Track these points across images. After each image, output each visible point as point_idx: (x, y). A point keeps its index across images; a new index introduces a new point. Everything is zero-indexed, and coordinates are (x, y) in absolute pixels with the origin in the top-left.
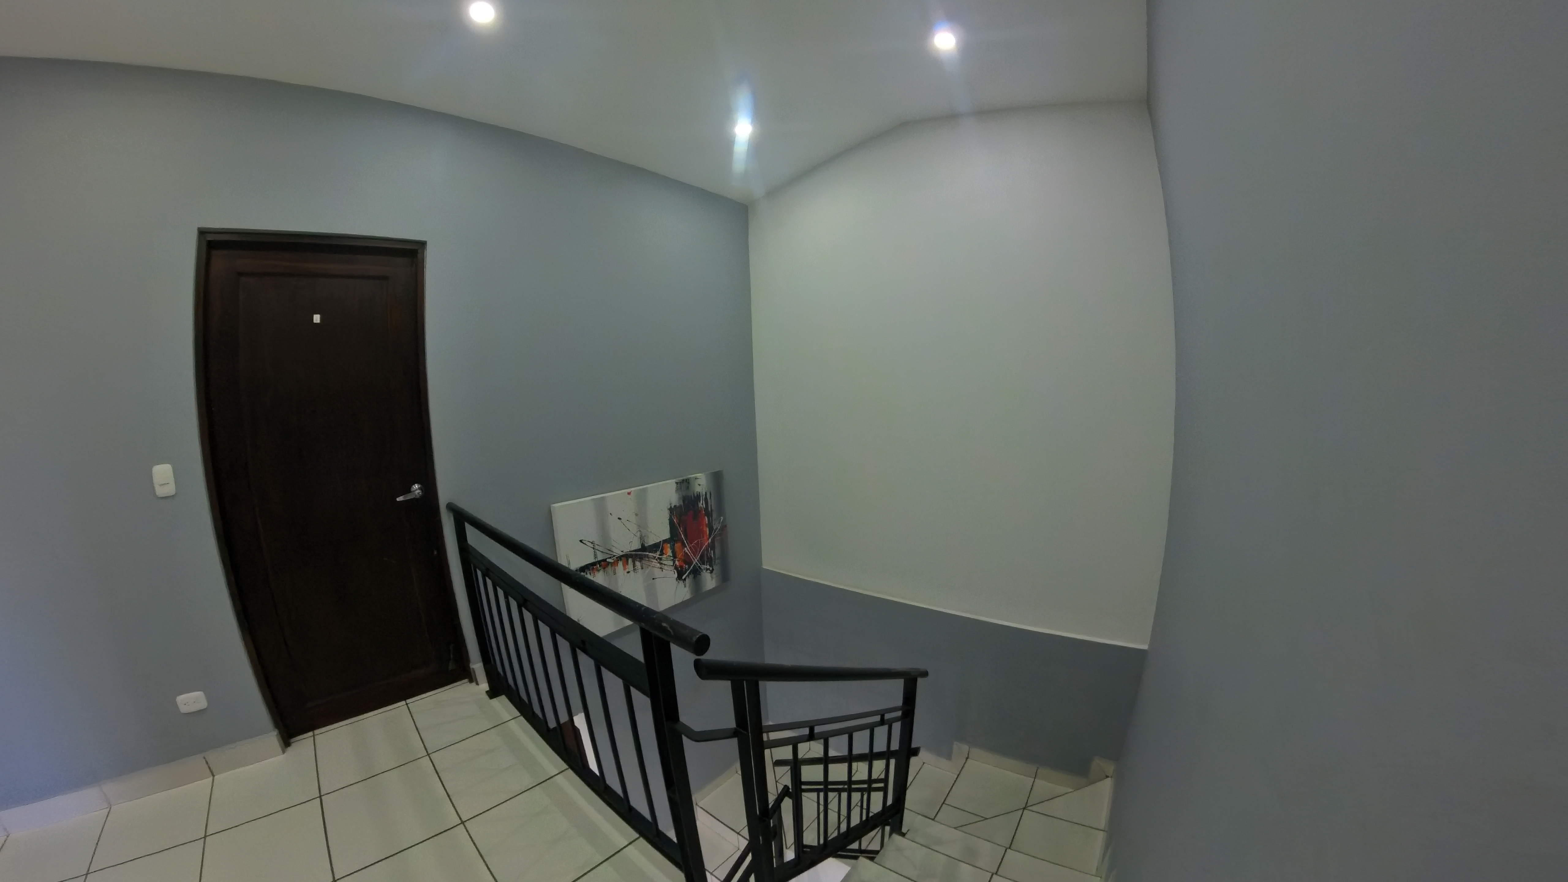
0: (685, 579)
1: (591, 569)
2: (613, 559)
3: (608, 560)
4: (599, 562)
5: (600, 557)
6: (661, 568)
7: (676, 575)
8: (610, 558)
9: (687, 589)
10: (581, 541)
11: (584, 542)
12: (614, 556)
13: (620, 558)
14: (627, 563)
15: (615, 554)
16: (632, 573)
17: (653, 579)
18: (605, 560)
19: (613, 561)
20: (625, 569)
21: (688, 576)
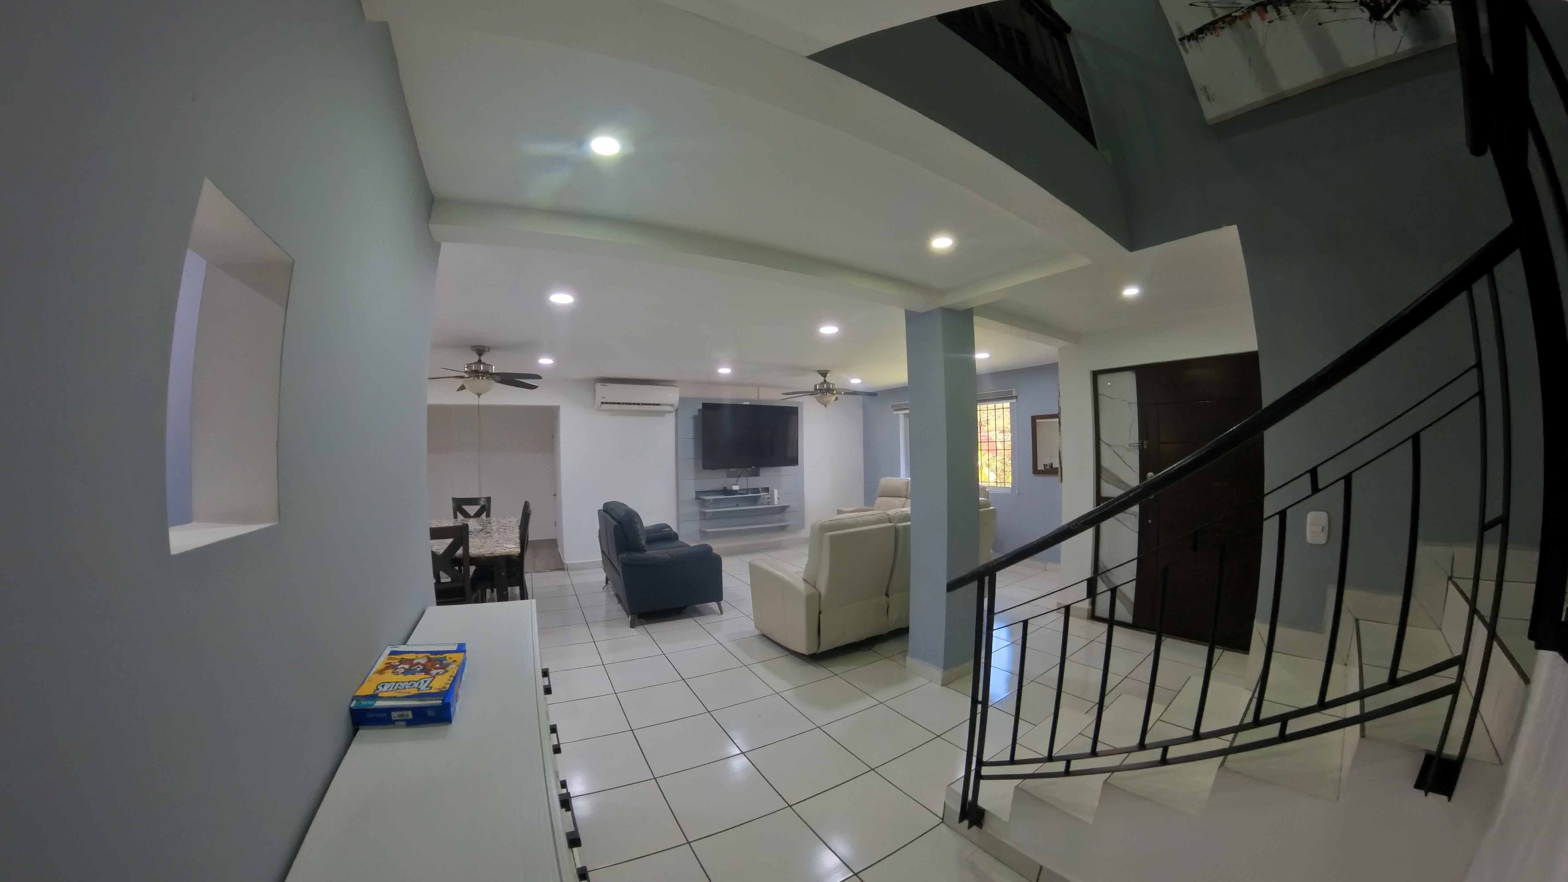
0: (1390, 19)
1: (1211, 29)
2: (1242, 12)
3: (1233, 14)
4: (1223, 19)
5: (1221, 13)
6: (1330, 8)
7: (1367, 14)
8: (1237, 11)
9: (1400, 31)
10: (1191, 5)
11: (1196, 4)
12: (1242, 8)
13: (1253, 8)
14: (1266, 12)
15: (1244, 6)
16: (1277, 22)
17: (1320, 24)
18: (1230, 15)
19: (1242, 14)
20: (1263, 19)
21: (1396, 12)
